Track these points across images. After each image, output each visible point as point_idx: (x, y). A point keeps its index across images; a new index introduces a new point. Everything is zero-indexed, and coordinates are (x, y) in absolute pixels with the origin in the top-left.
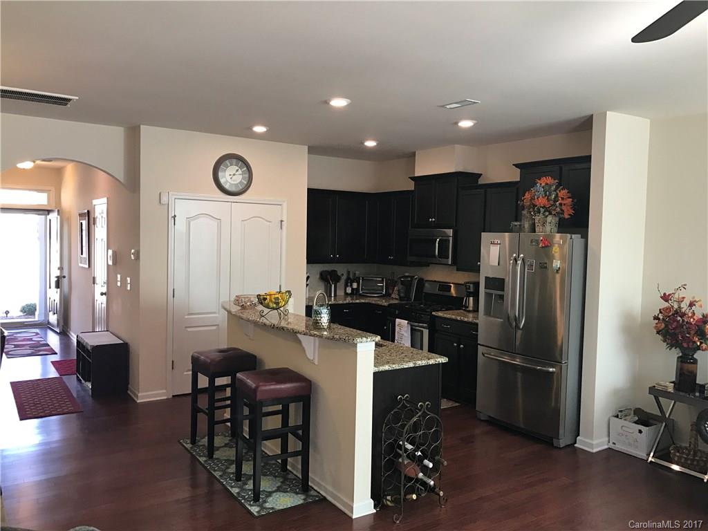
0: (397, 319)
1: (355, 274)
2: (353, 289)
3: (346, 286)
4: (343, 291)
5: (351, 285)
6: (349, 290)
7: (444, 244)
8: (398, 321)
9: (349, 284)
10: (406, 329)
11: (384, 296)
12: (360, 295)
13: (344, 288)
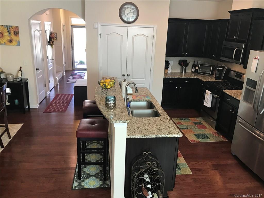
0: (207, 90)
1: (198, 62)
2: (195, 70)
3: (192, 68)
4: (191, 70)
5: (195, 68)
6: (193, 70)
7: (238, 52)
8: (207, 91)
9: (194, 67)
10: (209, 96)
11: (210, 75)
12: (198, 73)
13: (191, 69)
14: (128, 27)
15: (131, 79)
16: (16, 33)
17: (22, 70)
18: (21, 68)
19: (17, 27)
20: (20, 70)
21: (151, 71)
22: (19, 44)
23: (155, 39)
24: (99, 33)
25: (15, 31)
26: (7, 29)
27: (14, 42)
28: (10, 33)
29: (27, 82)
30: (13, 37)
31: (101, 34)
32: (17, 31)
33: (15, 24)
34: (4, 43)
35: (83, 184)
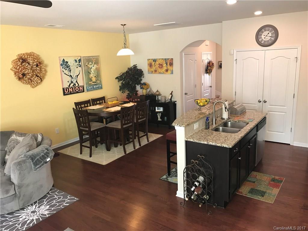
14: (265, 50)
15: (269, 106)
16: (171, 64)
17: (172, 94)
18: (172, 92)
19: (172, 59)
20: (171, 94)
21: (294, 97)
22: (172, 73)
23: (299, 61)
24: (235, 59)
25: (170, 63)
26: (166, 61)
27: (169, 72)
28: (167, 64)
29: (176, 104)
30: (169, 67)
31: (236, 60)
32: (172, 62)
33: (170, 57)
34: (162, 72)
35: (168, 179)
